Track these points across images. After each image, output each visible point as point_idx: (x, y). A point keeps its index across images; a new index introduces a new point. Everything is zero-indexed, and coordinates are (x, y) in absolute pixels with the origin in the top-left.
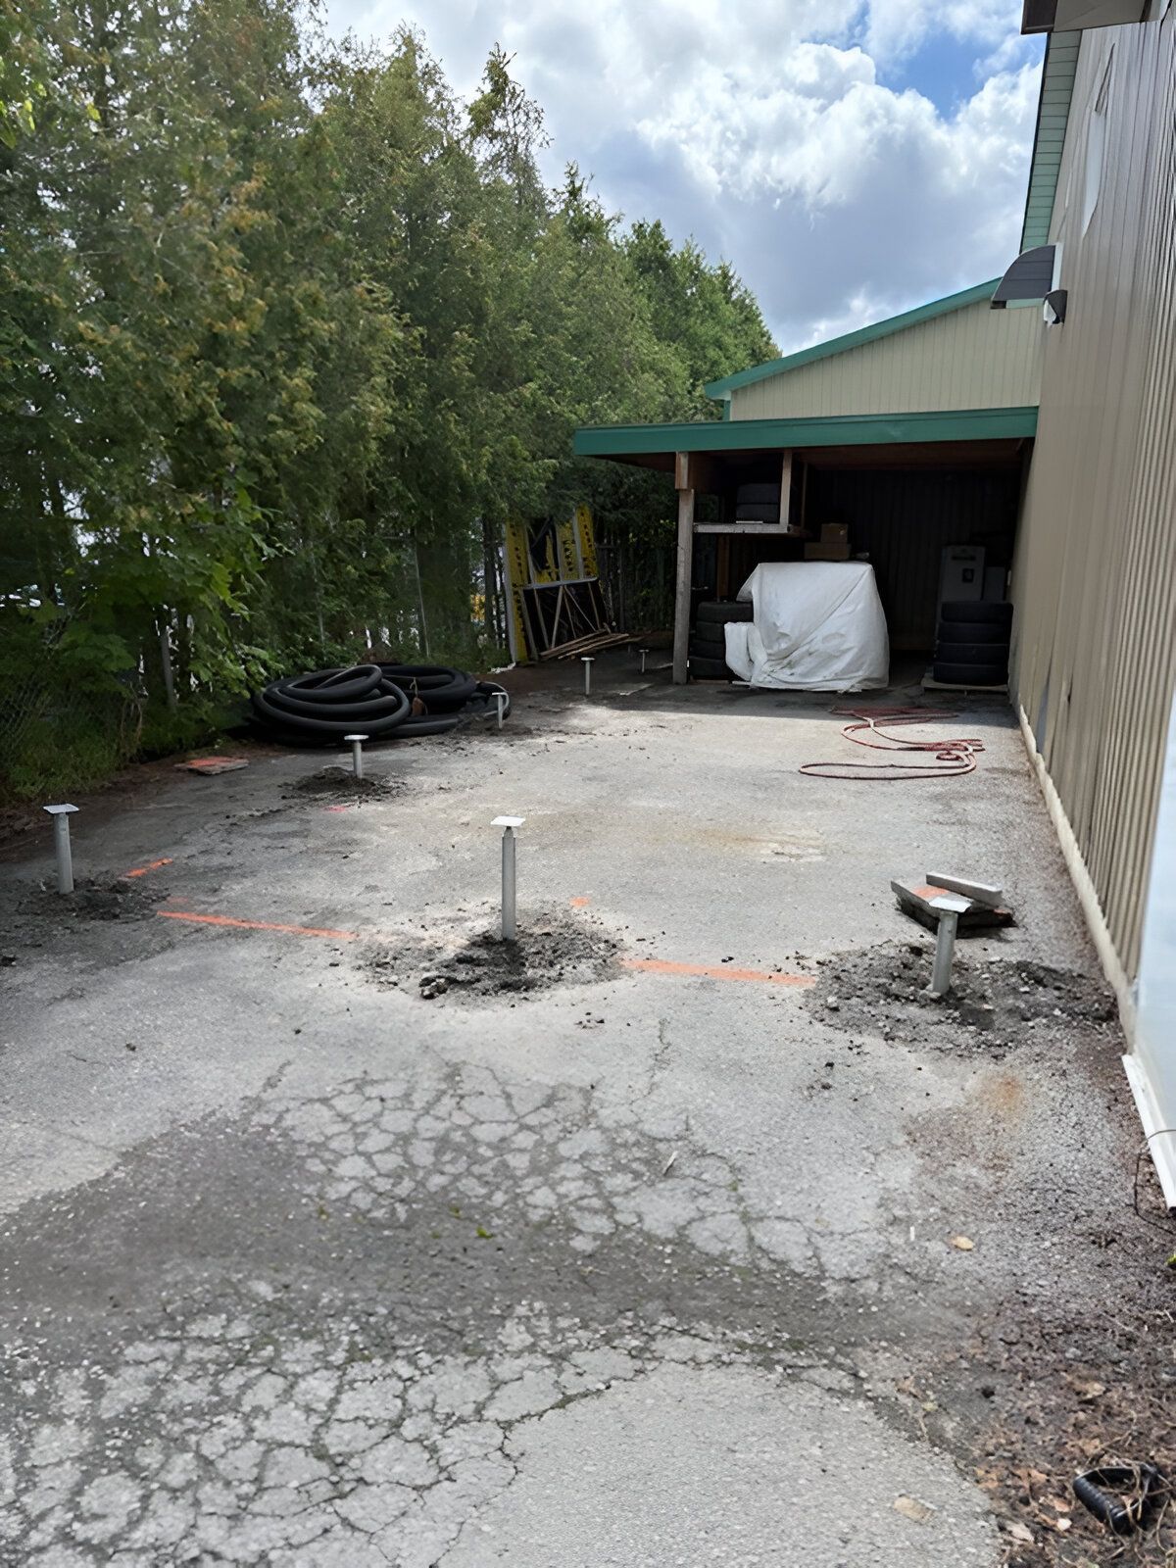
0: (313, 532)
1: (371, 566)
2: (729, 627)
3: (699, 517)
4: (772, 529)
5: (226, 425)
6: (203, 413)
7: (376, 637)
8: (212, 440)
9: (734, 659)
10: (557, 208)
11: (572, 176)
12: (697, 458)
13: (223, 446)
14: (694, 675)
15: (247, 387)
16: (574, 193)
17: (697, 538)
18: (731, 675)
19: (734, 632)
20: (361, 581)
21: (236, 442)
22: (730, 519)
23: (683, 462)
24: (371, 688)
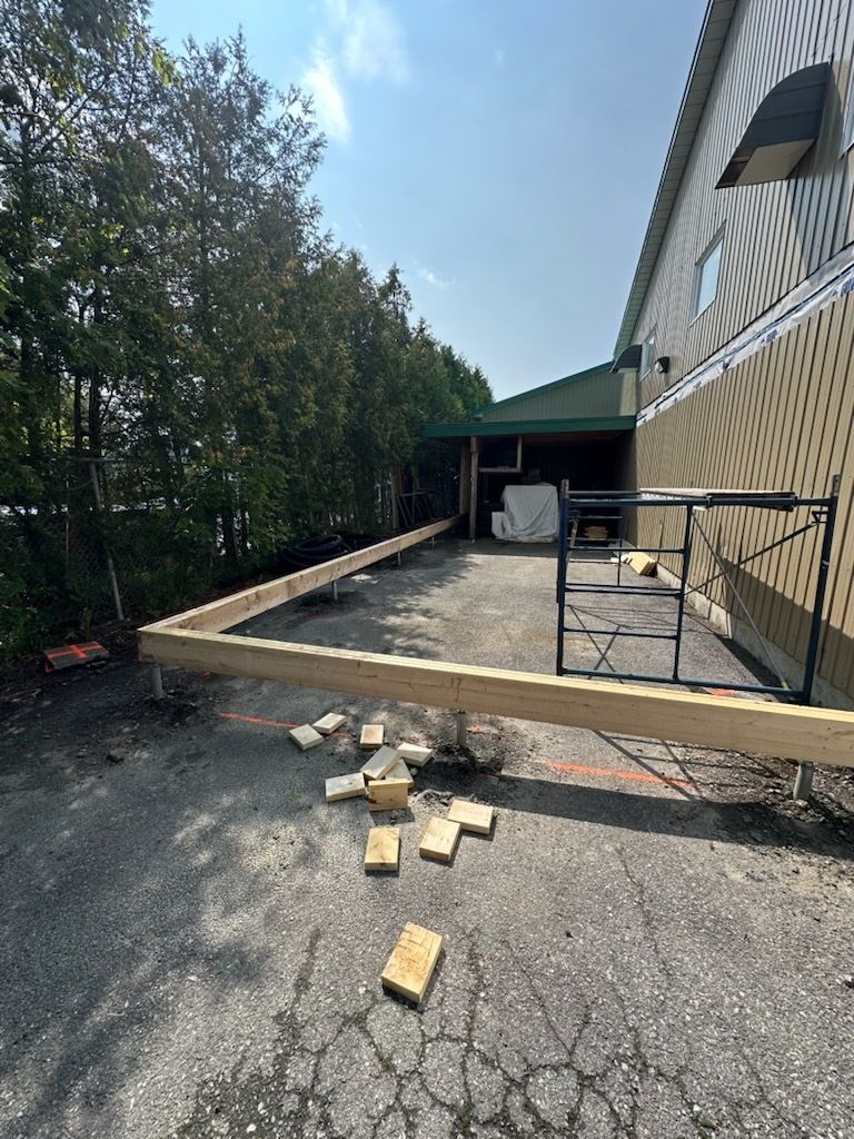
0: (307, 469)
1: (334, 487)
2: (494, 514)
3: (480, 465)
4: (513, 470)
5: (269, 412)
6: (257, 405)
7: (334, 519)
8: (262, 421)
9: (496, 529)
10: (414, 335)
11: (422, 323)
12: (481, 439)
13: (267, 423)
14: (478, 537)
15: (280, 396)
16: (422, 330)
17: (480, 475)
18: (494, 536)
19: (496, 516)
20: (330, 494)
21: (274, 422)
22: (495, 466)
23: (474, 440)
24: (336, 547)
